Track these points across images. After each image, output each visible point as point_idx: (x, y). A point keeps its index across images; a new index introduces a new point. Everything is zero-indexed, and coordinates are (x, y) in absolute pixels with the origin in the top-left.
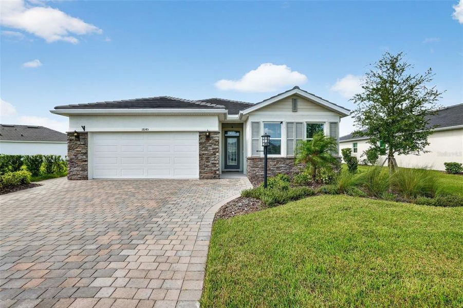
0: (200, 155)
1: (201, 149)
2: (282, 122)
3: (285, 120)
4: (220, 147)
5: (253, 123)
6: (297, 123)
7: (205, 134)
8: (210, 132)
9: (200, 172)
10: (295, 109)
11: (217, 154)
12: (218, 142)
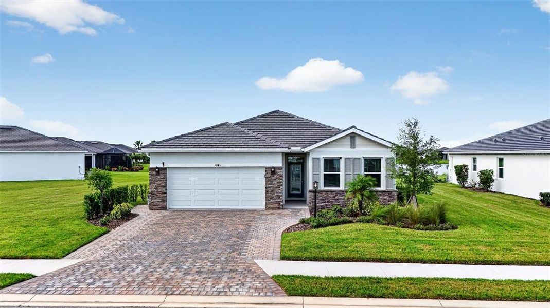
0: (266, 188)
1: (266, 183)
2: (341, 158)
3: (343, 156)
4: (284, 181)
5: (313, 159)
6: (355, 159)
7: (270, 169)
8: (275, 168)
9: (266, 204)
10: (353, 146)
11: (281, 187)
12: (282, 176)
